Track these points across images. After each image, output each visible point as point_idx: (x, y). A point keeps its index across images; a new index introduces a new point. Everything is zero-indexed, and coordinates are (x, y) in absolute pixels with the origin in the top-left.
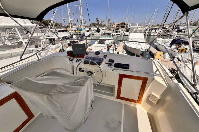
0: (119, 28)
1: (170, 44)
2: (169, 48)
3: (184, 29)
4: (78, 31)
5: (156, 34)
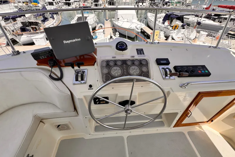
1: (163, 20)
4: (32, 3)
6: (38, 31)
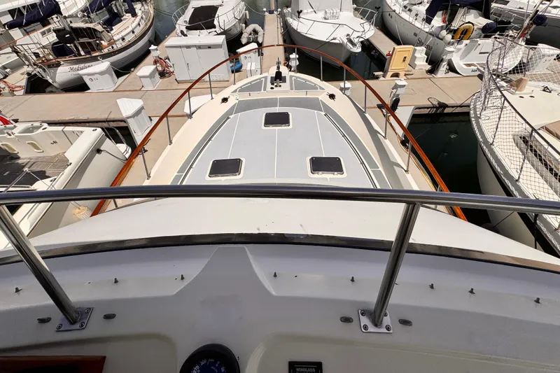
6: (97, 54)
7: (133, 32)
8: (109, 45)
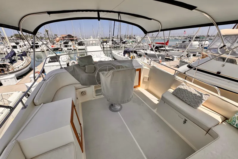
0: (68, 41)
1: (124, 54)
2: (124, 57)
3: (126, 41)
5: (108, 46)
6: (7, 72)
7: (23, 65)
8: (12, 69)
